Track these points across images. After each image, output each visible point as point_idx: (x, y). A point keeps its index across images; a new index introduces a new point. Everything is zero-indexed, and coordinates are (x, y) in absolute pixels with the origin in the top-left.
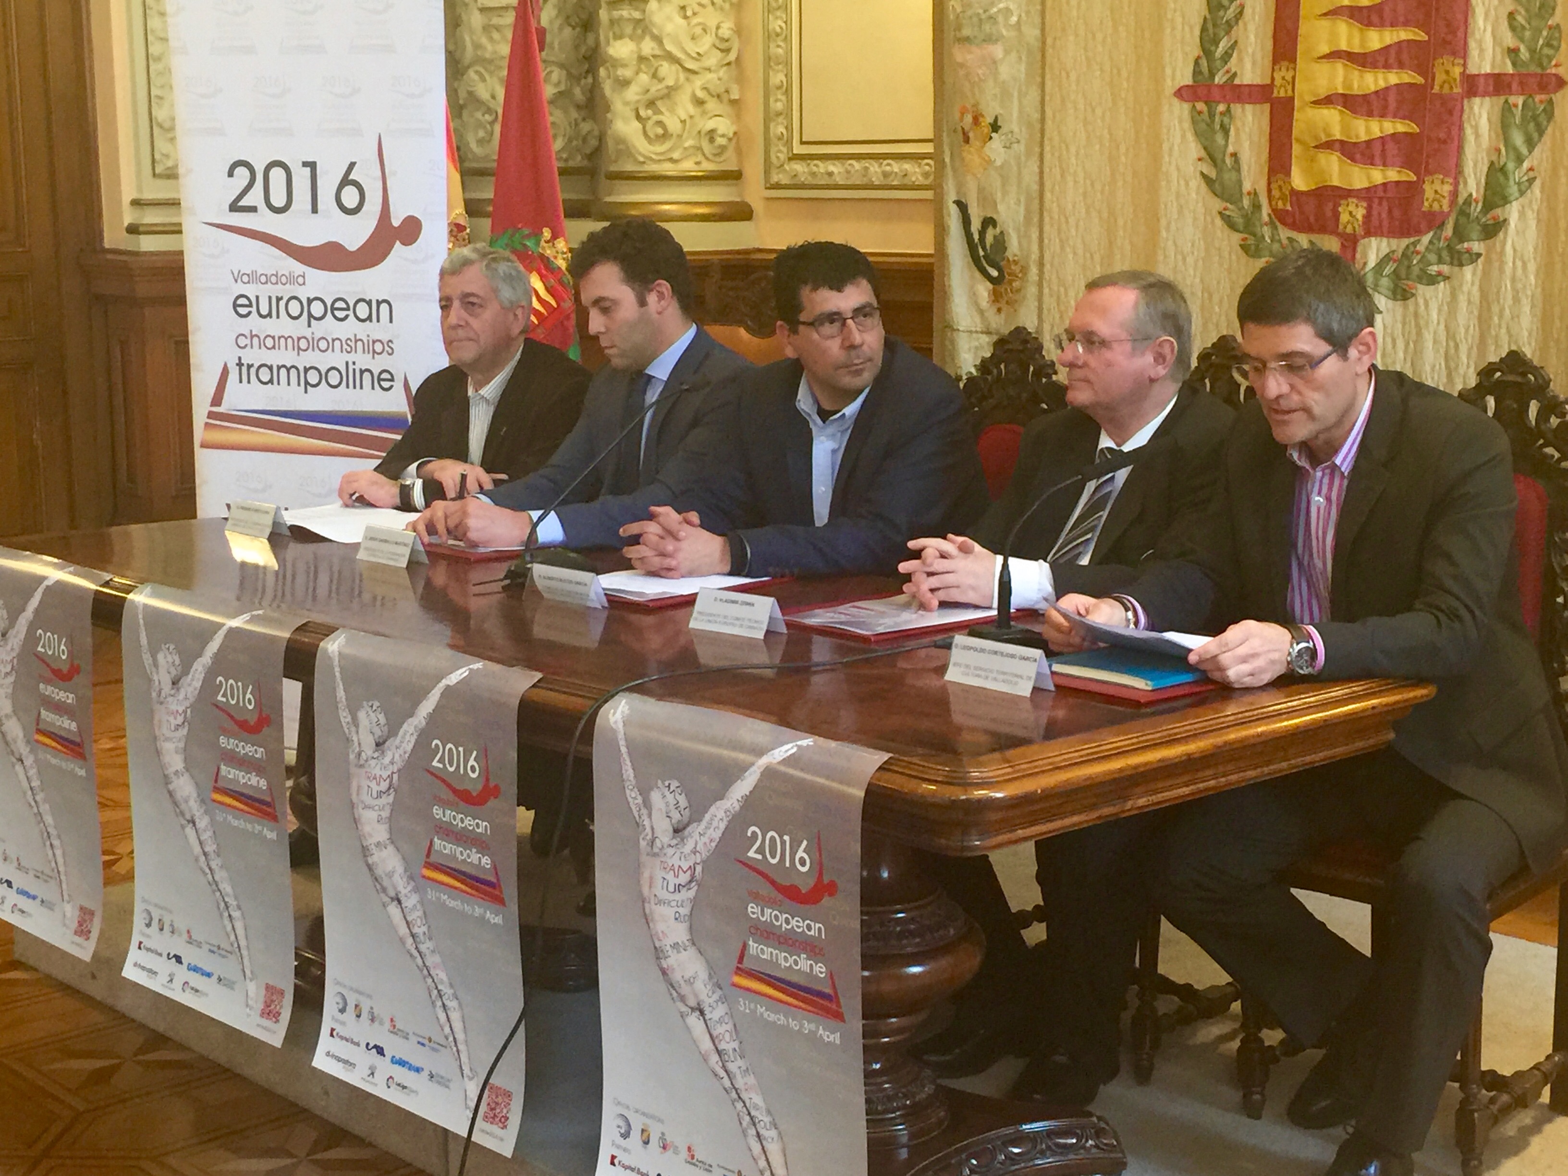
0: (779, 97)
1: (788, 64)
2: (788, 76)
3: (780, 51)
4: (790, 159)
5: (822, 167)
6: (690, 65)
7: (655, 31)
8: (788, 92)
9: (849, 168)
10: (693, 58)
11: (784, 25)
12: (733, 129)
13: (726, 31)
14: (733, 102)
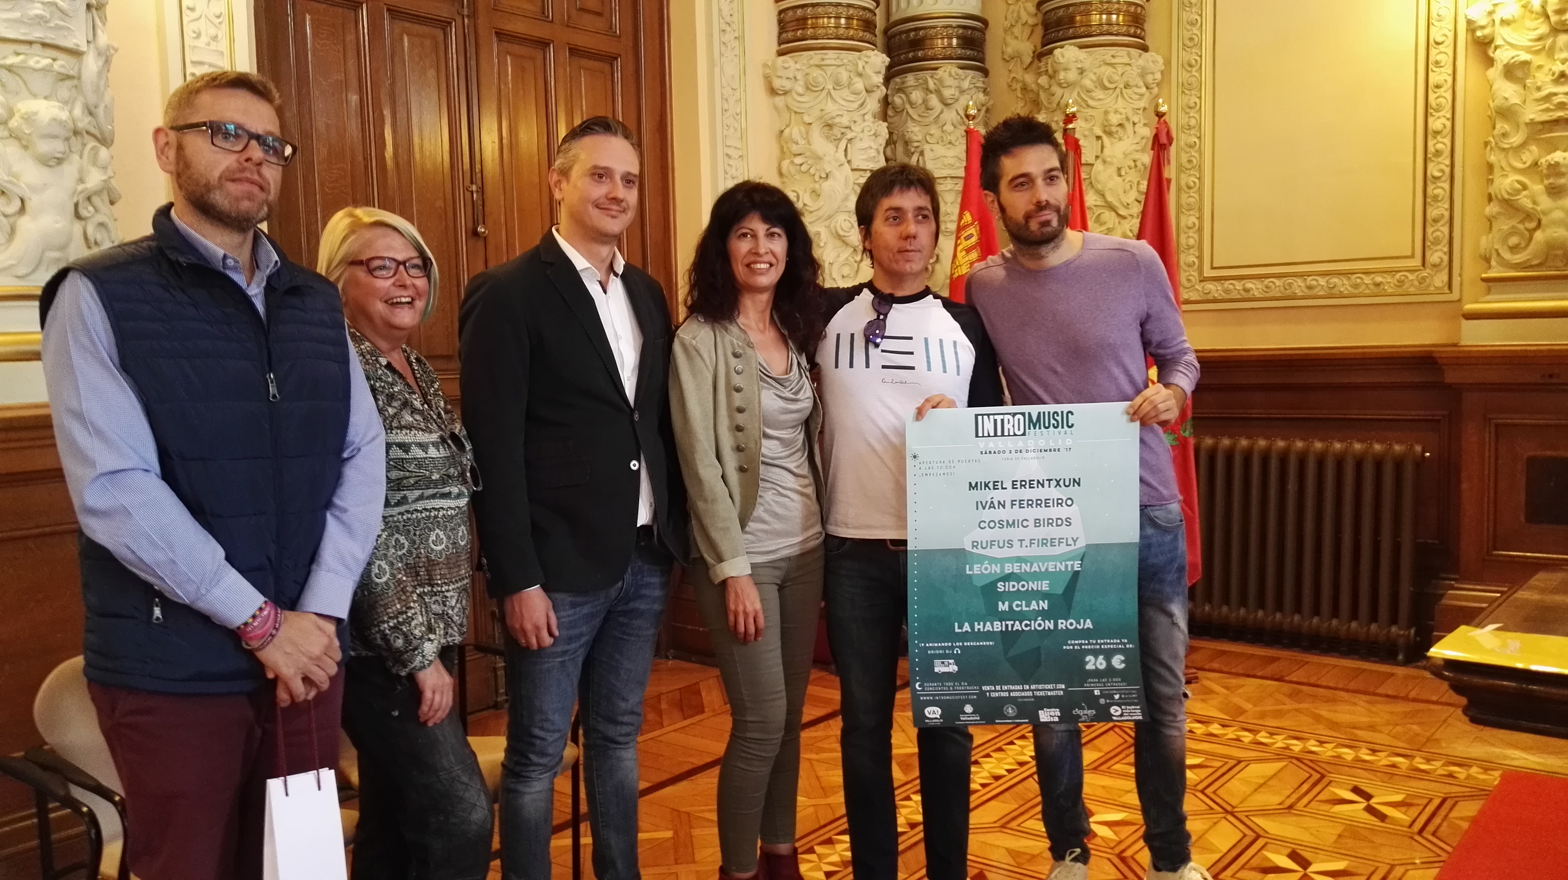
0: (1191, 234)
1: (1201, 210)
2: (1201, 219)
3: (1192, 200)
4: (1201, 281)
5: (1239, 285)
6: (1123, 212)
7: (1099, 187)
8: (1200, 230)
9: (1271, 284)
10: (1124, 206)
11: (1197, 181)
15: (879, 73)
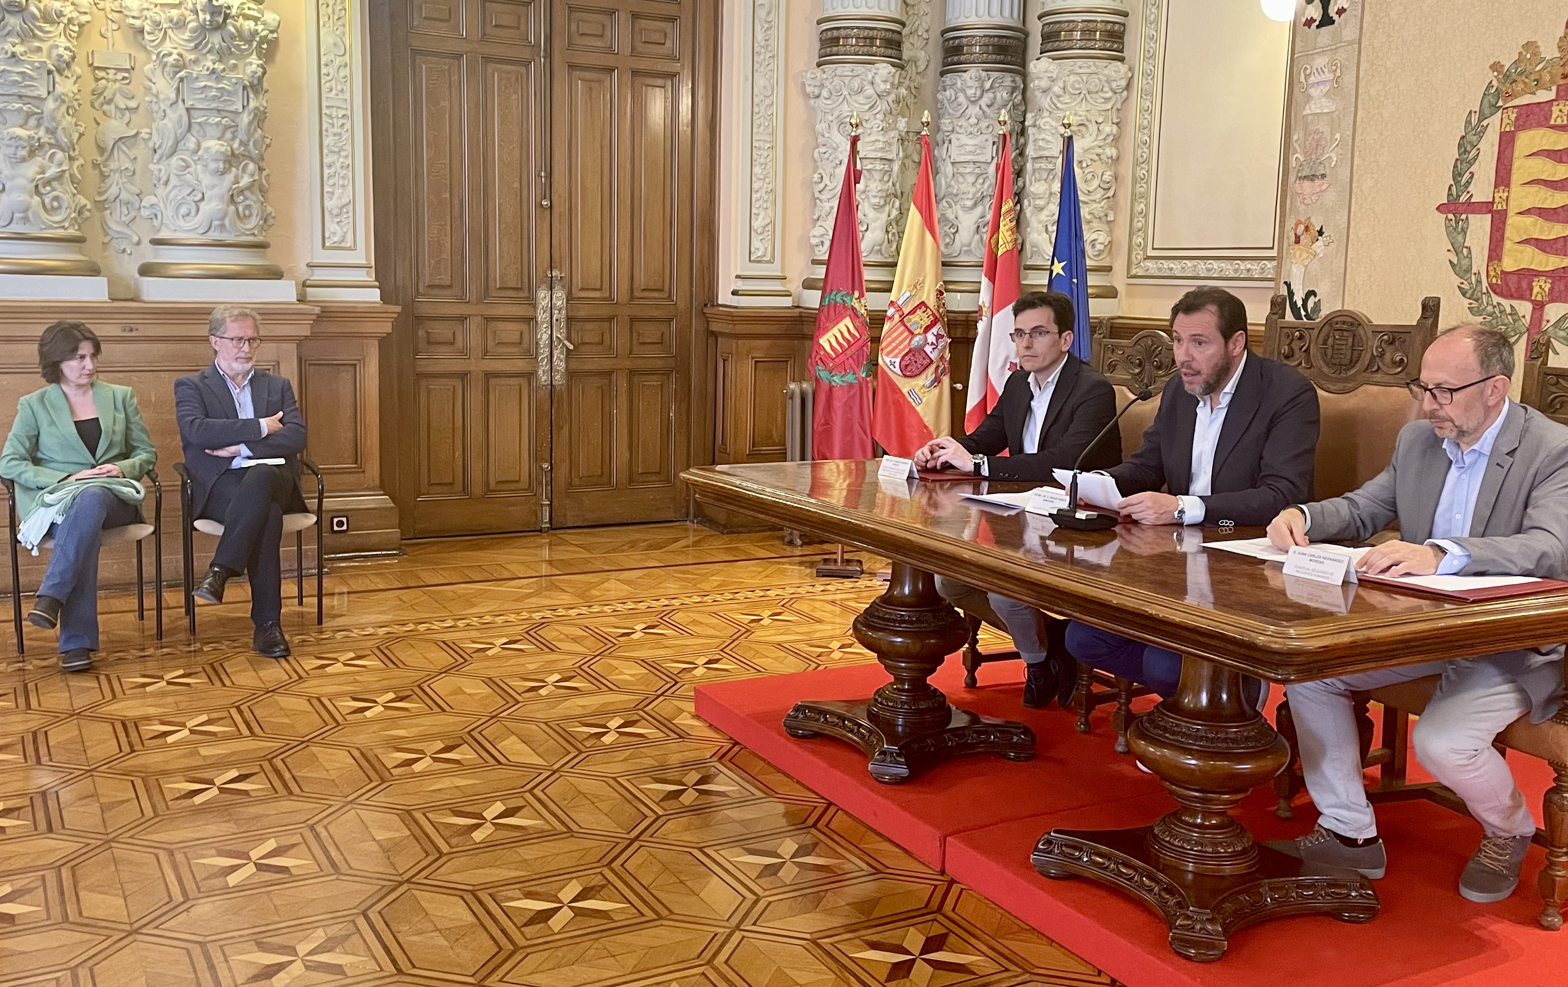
0: (1141, 219)
1: (1147, 197)
2: (1147, 205)
3: (1143, 190)
4: (1145, 259)
5: (1166, 264)
8: (1146, 216)
9: (1186, 265)
11: (1146, 173)
12: (1109, 239)
13: (1107, 177)
14: (1109, 222)
15: (885, 81)
